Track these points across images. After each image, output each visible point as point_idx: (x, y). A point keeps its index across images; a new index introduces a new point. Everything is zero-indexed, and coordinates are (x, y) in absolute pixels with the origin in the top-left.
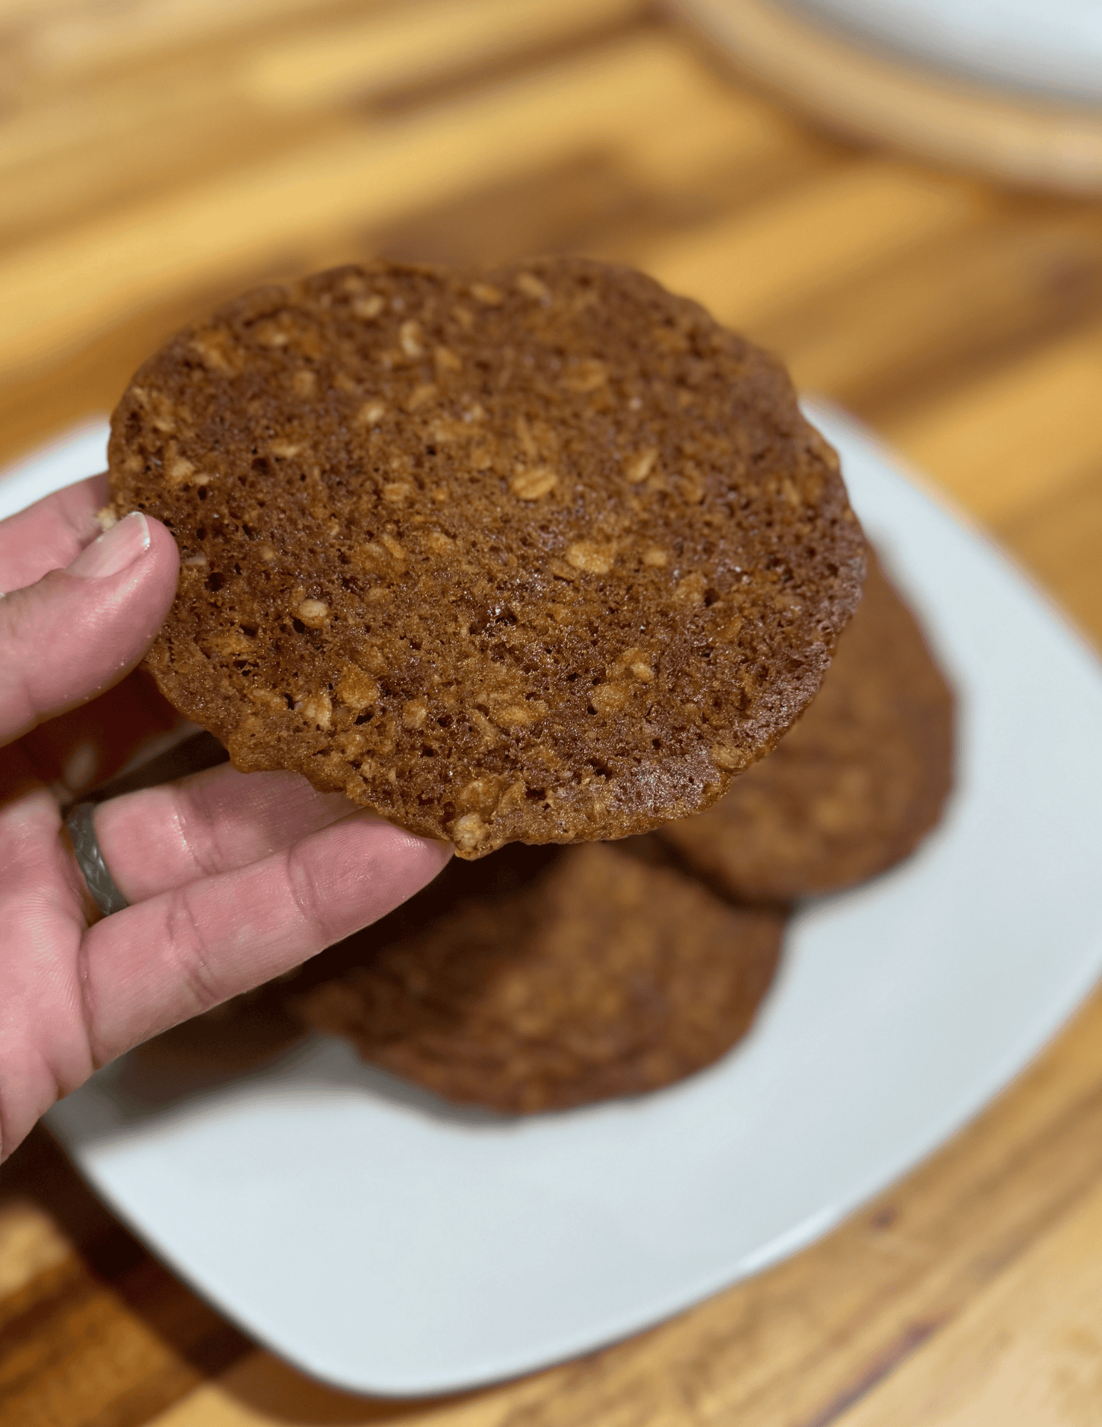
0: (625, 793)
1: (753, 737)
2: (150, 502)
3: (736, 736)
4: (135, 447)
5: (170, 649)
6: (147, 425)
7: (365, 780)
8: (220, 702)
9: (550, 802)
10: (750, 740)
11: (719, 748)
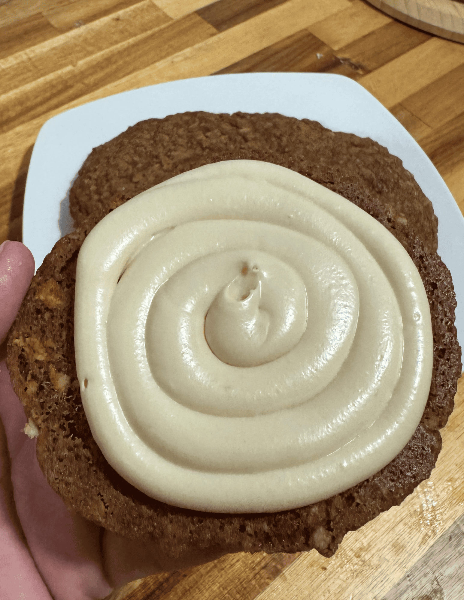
0: (394, 474)
1: (442, 407)
2: (52, 409)
3: (433, 411)
4: (29, 377)
5: (102, 500)
6: (31, 361)
7: (250, 535)
8: (146, 523)
9: (358, 501)
10: (441, 409)
11: (428, 420)
